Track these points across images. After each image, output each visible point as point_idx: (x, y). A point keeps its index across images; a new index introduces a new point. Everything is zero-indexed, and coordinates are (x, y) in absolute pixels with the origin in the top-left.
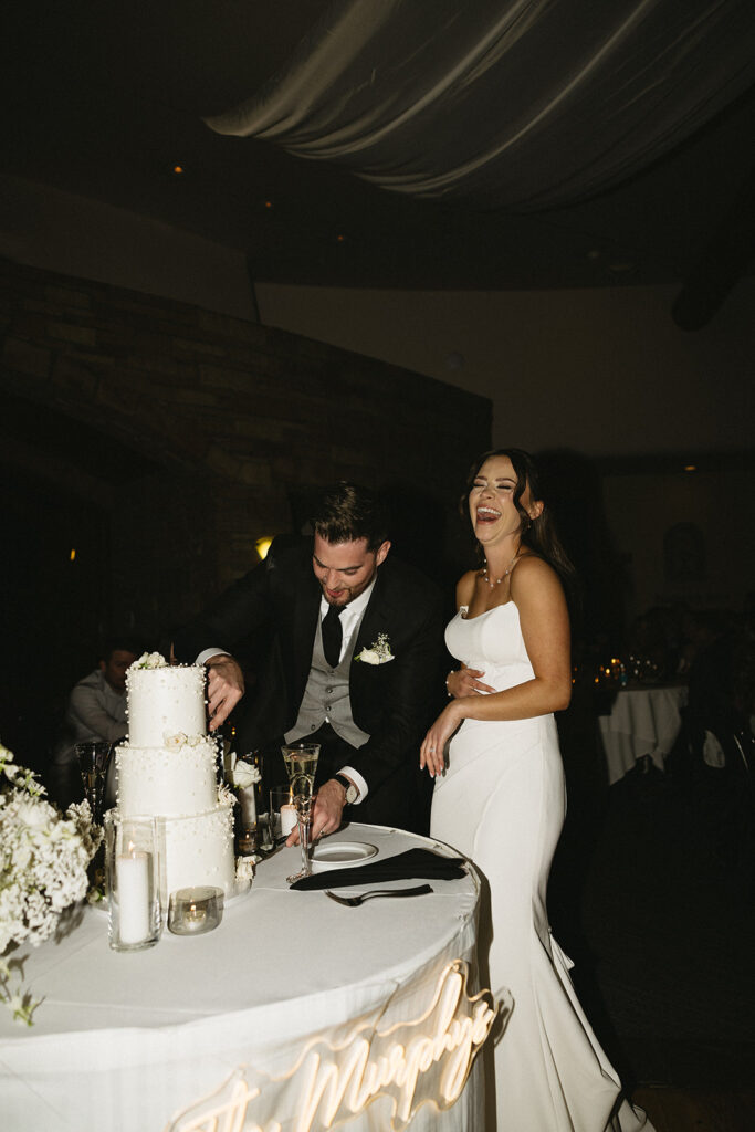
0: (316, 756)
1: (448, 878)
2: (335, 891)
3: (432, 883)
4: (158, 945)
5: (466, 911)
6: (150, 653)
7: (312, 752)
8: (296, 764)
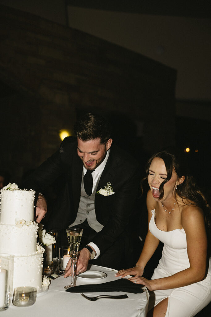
1: (136, 293)
2: (86, 294)
3: (128, 294)
4: (8, 310)
5: (142, 307)
6: (12, 183)
7: (79, 233)
8: (73, 237)
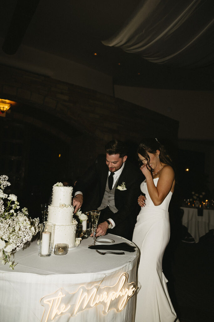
0: (99, 214)
1: (130, 252)
2: (99, 250)
3: (125, 252)
4: (51, 256)
5: (131, 260)
6: (59, 182)
7: (98, 213)
8: (93, 215)
